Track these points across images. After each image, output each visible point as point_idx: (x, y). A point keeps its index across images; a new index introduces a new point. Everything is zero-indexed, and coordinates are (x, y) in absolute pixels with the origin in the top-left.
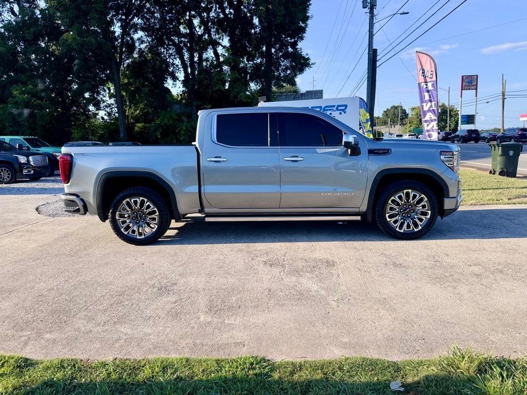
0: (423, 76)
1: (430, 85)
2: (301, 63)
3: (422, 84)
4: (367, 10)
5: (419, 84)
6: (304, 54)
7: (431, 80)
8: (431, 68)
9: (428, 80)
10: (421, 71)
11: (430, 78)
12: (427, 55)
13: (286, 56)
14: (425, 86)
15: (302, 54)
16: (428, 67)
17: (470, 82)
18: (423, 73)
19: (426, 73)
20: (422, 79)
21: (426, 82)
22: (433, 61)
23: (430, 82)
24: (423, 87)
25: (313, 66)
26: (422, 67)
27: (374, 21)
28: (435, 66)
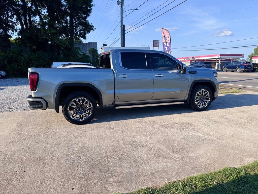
0: (165, 39)
1: (168, 44)
2: (89, 28)
3: (164, 43)
4: (120, 6)
5: (163, 43)
6: (90, 23)
8: (168, 36)
10: (164, 37)
11: (168, 41)
12: (167, 30)
13: (80, 23)
14: (166, 44)
15: (89, 23)
16: (167, 35)
17: (156, 44)
18: (165, 38)
19: (166, 38)
20: (164, 41)
21: (166, 42)
22: (169, 33)
23: (168, 42)
24: (165, 44)
25: (94, 30)
26: (164, 35)
27: (123, 11)
28: (170, 35)
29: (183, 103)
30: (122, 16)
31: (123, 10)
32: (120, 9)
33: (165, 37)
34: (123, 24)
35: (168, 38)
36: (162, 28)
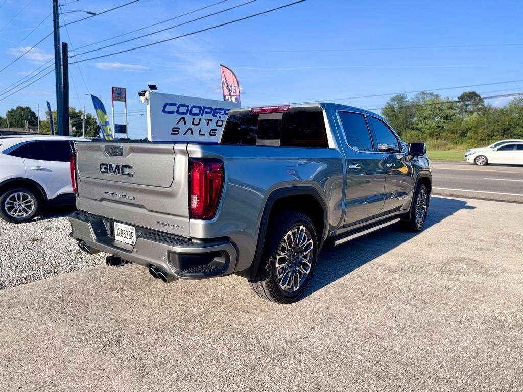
0: (228, 89)
1: (234, 98)
3: (227, 97)
5: (224, 96)
7: (235, 94)
8: (234, 84)
9: (232, 94)
10: (226, 85)
11: (234, 92)
12: (230, 70)
14: (230, 100)
16: (232, 81)
17: (120, 94)
18: (228, 86)
19: (229, 86)
20: (227, 92)
22: (235, 77)
23: (234, 96)
24: (228, 100)
26: (226, 81)
27: (60, 12)
28: (238, 82)
29: (398, 220)
30: (58, 22)
31: (59, 8)
32: (52, 5)
33: (227, 83)
35: (235, 86)
36: (221, 65)
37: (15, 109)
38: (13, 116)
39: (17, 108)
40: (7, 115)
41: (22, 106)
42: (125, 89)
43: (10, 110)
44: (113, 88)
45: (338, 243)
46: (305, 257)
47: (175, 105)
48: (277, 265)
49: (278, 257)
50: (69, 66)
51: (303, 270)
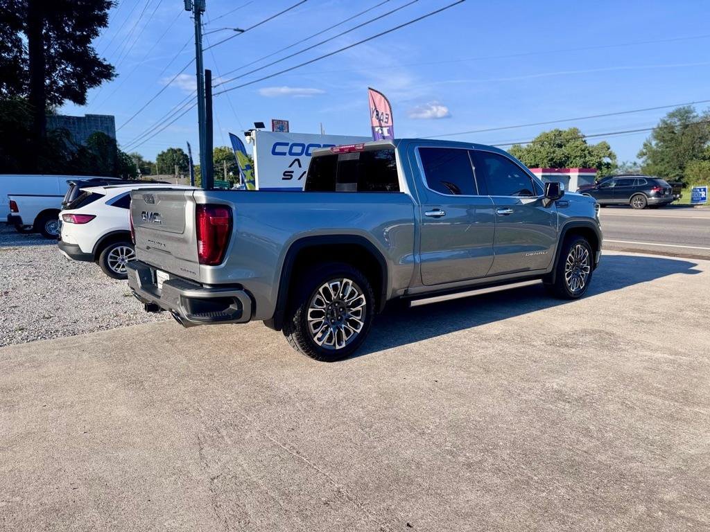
0: (378, 119)
1: (385, 130)
2: (95, 72)
3: (377, 129)
5: (373, 128)
6: (100, 57)
7: (386, 125)
8: (386, 111)
9: (383, 124)
10: (375, 113)
11: (385, 122)
12: (381, 94)
14: (380, 132)
15: (98, 57)
16: (383, 108)
17: (281, 129)
18: (377, 115)
19: (380, 115)
20: (376, 123)
21: (381, 127)
22: (388, 102)
23: (385, 127)
24: (378, 132)
25: (114, 78)
26: (376, 108)
27: (202, 32)
28: (390, 109)
29: (539, 281)
30: (201, 45)
31: (202, 27)
32: (194, 25)
33: (377, 111)
34: (205, 67)
35: (387, 114)
36: (370, 89)
37: (166, 151)
38: (163, 160)
39: (169, 150)
40: (158, 159)
41: (173, 148)
42: (288, 122)
43: (160, 153)
44: (273, 121)
45: (414, 303)
46: (357, 313)
47: (287, 144)
48: (309, 318)
49: (310, 310)
50: (213, 97)
51: (352, 329)
